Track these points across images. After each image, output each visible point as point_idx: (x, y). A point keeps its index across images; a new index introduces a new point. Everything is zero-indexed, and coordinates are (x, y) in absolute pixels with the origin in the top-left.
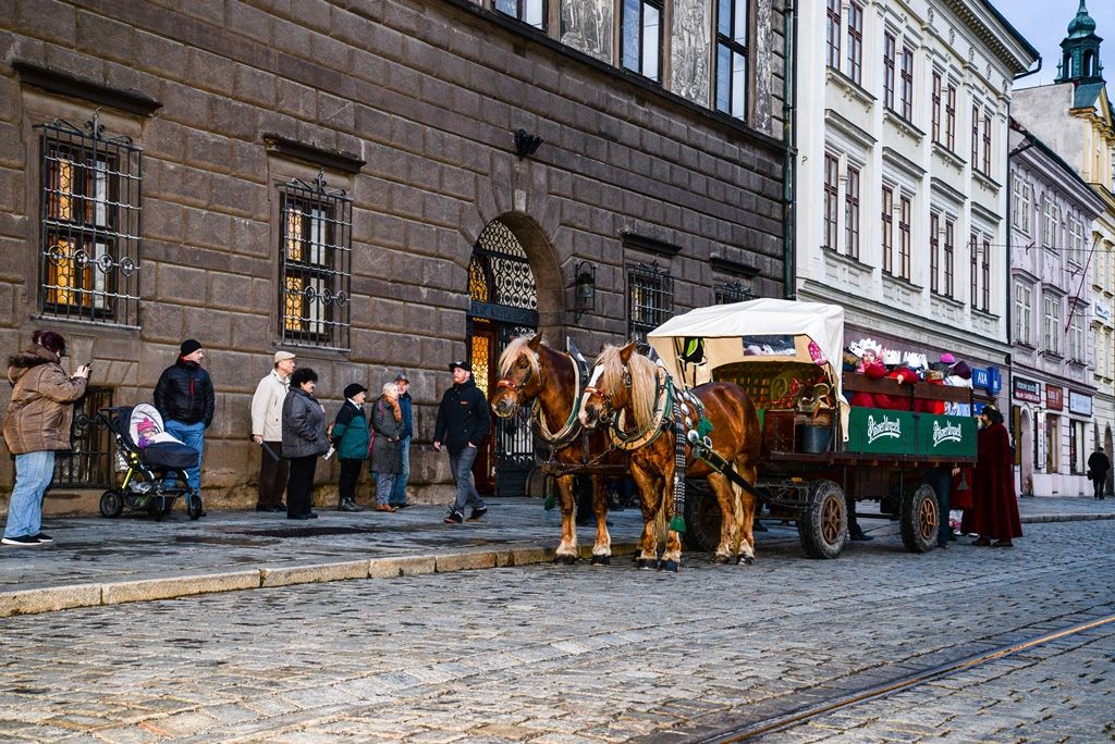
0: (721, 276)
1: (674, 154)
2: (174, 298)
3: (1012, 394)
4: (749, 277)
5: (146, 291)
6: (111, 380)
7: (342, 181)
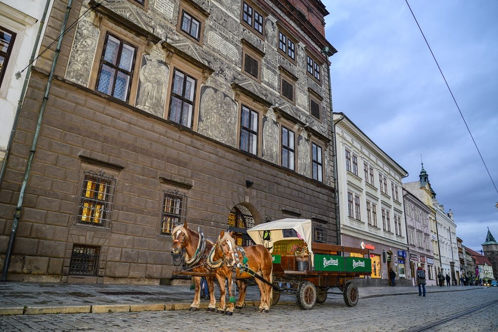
0: (316, 223)
1: (299, 189)
2: (123, 221)
3: (410, 258)
4: (325, 224)
5: (114, 218)
6: (99, 244)
7: (185, 191)
